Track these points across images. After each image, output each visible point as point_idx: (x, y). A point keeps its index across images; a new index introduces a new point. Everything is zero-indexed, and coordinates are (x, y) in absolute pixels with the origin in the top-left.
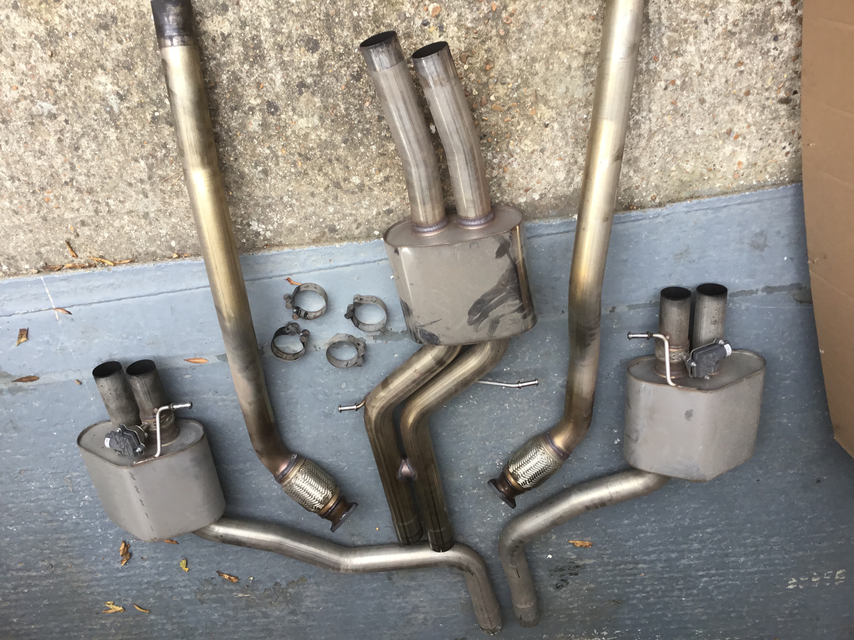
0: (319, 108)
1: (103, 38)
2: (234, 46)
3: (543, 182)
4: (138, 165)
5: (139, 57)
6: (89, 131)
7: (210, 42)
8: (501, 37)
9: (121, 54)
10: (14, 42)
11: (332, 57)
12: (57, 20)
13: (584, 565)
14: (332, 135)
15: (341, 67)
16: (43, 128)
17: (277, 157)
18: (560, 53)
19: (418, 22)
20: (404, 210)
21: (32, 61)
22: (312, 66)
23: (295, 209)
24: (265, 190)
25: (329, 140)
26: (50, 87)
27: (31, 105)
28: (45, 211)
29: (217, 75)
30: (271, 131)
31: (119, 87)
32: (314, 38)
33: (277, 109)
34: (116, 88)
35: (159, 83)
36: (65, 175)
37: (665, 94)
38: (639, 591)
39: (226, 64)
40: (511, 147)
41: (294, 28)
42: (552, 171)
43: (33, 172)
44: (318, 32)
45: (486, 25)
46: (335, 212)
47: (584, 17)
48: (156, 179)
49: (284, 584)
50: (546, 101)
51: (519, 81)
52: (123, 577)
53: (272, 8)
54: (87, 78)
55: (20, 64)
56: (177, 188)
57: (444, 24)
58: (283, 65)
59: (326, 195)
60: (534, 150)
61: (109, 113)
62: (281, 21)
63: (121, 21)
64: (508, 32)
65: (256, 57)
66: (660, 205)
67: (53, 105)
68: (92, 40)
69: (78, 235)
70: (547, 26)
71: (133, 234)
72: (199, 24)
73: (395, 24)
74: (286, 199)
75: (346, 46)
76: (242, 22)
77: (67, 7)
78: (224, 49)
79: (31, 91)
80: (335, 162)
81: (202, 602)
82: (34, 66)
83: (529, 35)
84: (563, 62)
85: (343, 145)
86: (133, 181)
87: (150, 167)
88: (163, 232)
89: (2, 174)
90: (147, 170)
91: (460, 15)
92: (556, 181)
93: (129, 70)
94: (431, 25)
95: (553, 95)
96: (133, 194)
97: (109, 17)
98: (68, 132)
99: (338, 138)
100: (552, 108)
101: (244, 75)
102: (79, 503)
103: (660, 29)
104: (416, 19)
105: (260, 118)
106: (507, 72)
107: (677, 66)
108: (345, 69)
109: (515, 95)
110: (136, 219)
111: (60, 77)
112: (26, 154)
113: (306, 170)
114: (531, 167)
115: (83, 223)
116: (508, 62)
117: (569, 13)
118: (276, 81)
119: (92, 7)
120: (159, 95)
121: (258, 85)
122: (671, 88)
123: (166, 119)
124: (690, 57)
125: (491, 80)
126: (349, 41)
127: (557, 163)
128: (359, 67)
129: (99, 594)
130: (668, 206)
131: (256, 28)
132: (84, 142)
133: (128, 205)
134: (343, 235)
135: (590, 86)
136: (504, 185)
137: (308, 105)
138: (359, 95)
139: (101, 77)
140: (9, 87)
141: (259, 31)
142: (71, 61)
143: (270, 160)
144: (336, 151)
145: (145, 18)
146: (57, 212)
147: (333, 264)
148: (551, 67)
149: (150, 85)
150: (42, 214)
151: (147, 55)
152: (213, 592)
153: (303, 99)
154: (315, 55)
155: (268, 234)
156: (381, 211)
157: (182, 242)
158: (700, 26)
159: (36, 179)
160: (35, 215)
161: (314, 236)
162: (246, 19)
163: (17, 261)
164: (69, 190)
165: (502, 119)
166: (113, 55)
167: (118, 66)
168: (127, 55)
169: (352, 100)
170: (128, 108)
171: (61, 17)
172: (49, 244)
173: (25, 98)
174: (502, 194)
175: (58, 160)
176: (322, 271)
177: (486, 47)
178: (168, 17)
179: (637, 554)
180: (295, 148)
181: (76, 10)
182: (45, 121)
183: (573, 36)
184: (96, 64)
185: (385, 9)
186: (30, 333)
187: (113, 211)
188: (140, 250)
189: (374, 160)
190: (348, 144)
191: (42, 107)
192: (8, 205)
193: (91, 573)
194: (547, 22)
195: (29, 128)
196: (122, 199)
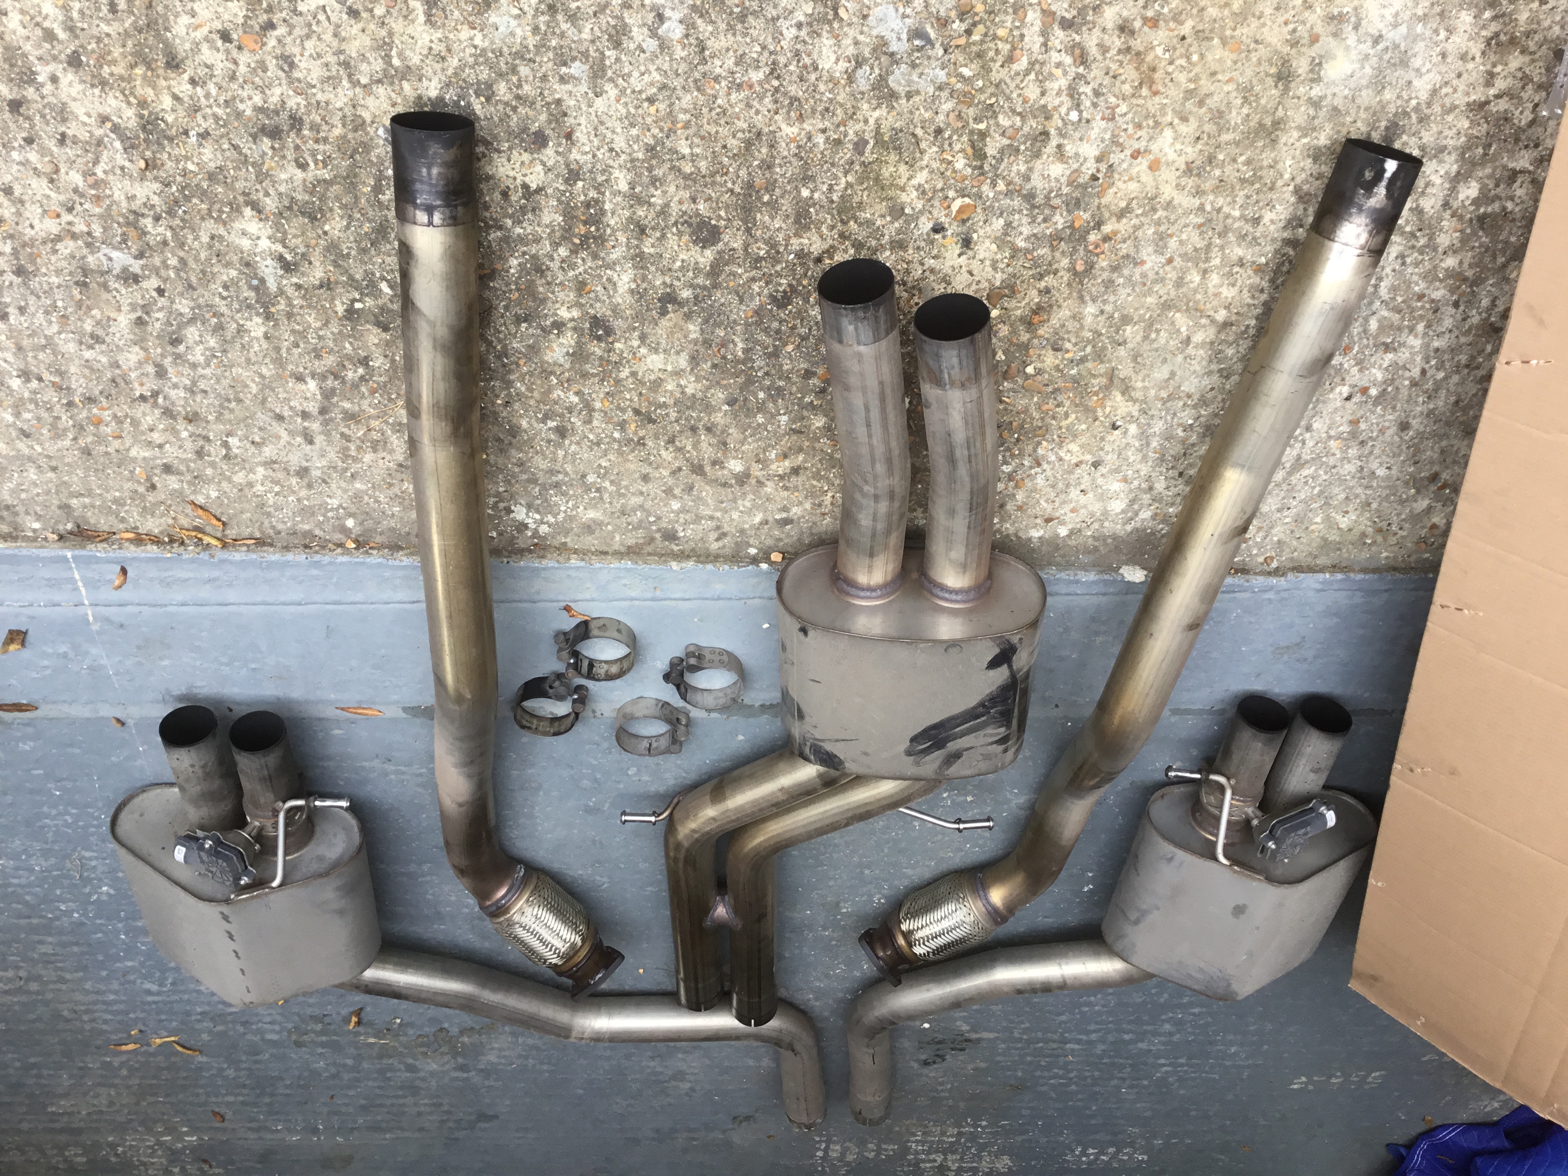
0: (695, 342)
1: (264, 154)
2: (546, 211)
3: (1083, 511)
4: (304, 387)
5: (338, 198)
6: (207, 316)
7: (497, 196)
8: (1076, 274)
9: (300, 189)
10: (63, 129)
11: (740, 261)
12: (167, 102)
13: (979, 1041)
14: (708, 388)
15: (753, 280)
16: (105, 296)
17: (591, 410)
18: (1178, 315)
19: (926, 225)
20: (815, 523)
21: (99, 171)
22: (697, 270)
23: (606, 496)
24: (554, 460)
25: (700, 395)
26: (135, 225)
27: (85, 251)
28: (89, 439)
29: (500, 258)
30: (588, 366)
31: (285, 247)
32: (713, 222)
33: (609, 331)
34: (279, 248)
35: (373, 252)
36: (142, 384)
37: (1344, 407)
38: (1056, 1076)
39: (522, 240)
40: (1040, 451)
41: (676, 199)
42: (1103, 497)
43: (73, 369)
44: (722, 213)
45: (1053, 248)
46: (683, 510)
47: (1241, 263)
48: (336, 415)
49: (455, 1030)
50: (1127, 388)
51: (1089, 349)
52: (155, 1003)
53: (640, 156)
54: (218, 220)
55: (72, 173)
56: (375, 436)
57: (975, 236)
58: (639, 260)
59: (671, 481)
60: (1081, 462)
61: (256, 289)
62: (653, 183)
63: (311, 129)
64: (1092, 267)
65: (587, 238)
66: (1277, 572)
67: (136, 258)
68: (240, 153)
69: (153, 487)
70: (1168, 268)
71: (271, 499)
72: (479, 160)
73: (879, 223)
74: (591, 478)
75: (772, 244)
76: (570, 171)
77: (193, 82)
78: (524, 214)
79: (89, 225)
80: (702, 432)
81: (298, 1044)
82: (102, 180)
83: (1129, 279)
84: (1178, 331)
85: (726, 407)
86: (286, 413)
87: (328, 394)
88: (334, 502)
89: (4, 365)
90: (319, 397)
91: (1008, 224)
92: (1105, 513)
93: (313, 219)
94: (949, 233)
95: (1143, 381)
96: (284, 434)
97: (284, 116)
98: (161, 309)
99: (719, 395)
100: (1135, 401)
101: (555, 265)
102: (90, 895)
103: (1371, 303)
104: (923, 219)
105: (573, 343)
106: (1068, 332)
107: (1380, 366)
108: (762, 283)
109: (1073, 372)
110: (280, 475)
111: (158, 209)
112: (63, 336)
113: (643, 438)
114: (1068, 485)
115: (167, 469)
116: (1077, 317)
117: (1215, 252)
118: (619, 284)
119: (251, 92)
120: (369, 274)
121: (581, 286)
122: (1357, 398)
123: (375, 316)
124: (1407, 355)
125: (1036, 341)
126: (780, 237)
127: (1116, 486)
128: (790, 285)
129: (106, 1022)
130: (1290, 576)
131: (598, 188)
132: (192, 333)
133: (268, 451)
134: (687, 547)
135: (1215, 377)
136: (1010, 507)
137: (672, 333)
138: (778, 331)
139: (249, 222)
140: (40, 211)
141: (603, 194)
142: (188, 185)
143: (575, 414)
144: (710, 414)
145: (364, 130)
146: (116, 444)
147: (658, 593)
148: (1153, 336)
149: (353, 253)
150: (82, 443)
151: (356, 198)
152: (322, 1033)
153: (664, 322)
154: (708, 252)
155: (544, 529)
156: (770, 519)
157: (369, 524)
158: (1443, 309)
159: (79, 384)
160: (67, 443)
161: (631, 542)
162: (581, 168)
163: (17, 514)
164: (148, 411)
165: (1039, 407)
166: (282, 189)
167: (289, 208)
168: (312, 193)
169: (761, 337)
170: (298, 287)
171: (176, 98)
172: (90, 493)
173: (74, 236)
174: (1002, 520)
175: (134, 355)
176: (636, 603)
177: (1043, 284)
178: (429, 169)
179: (1070, 1031)
180: (631, 400)
181: (214, 91)
182: (113, 284)
183: (1211, 290)
184: (241, 199)
185: (866, 193)
186: (30, 637)
187: (236, 456)
188: (280, 527)
189: (779, 439)
190: (736, 407)
191: (110, 259)
192: (10, 419)
193: (97, 993)
194: (1170, 261)
195: (76, 292)
196: (257, 439)
